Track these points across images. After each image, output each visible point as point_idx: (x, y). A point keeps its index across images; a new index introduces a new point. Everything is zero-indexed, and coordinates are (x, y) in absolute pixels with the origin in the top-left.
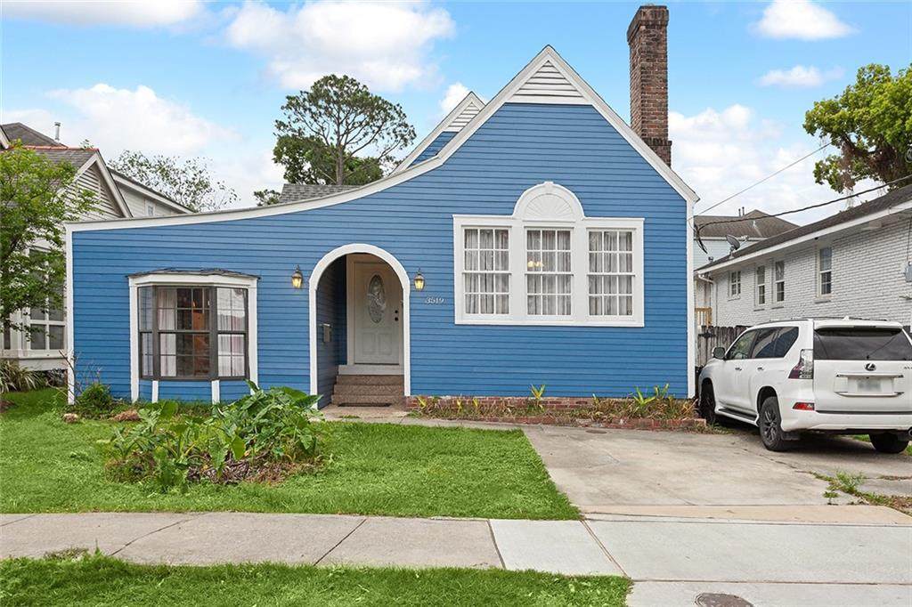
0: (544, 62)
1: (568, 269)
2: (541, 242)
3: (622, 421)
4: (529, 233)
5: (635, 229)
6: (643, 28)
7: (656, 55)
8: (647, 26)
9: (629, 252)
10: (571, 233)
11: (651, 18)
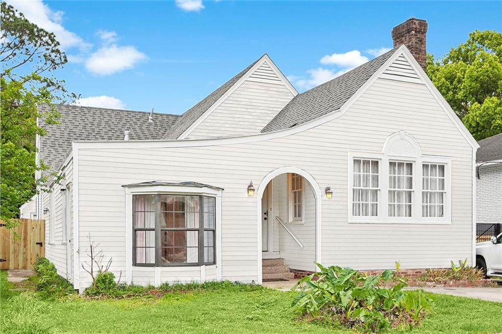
0: (400, 55)
1: (411, 188)
2: (397, 169)
3: (451, 282)
4: (391, 163)
5: (447, 163)
6: (413, 32)
7: (420, 51)
8: (416, 31)
9: (443, 178)
10: (413, 164)
11: (418, 27)
